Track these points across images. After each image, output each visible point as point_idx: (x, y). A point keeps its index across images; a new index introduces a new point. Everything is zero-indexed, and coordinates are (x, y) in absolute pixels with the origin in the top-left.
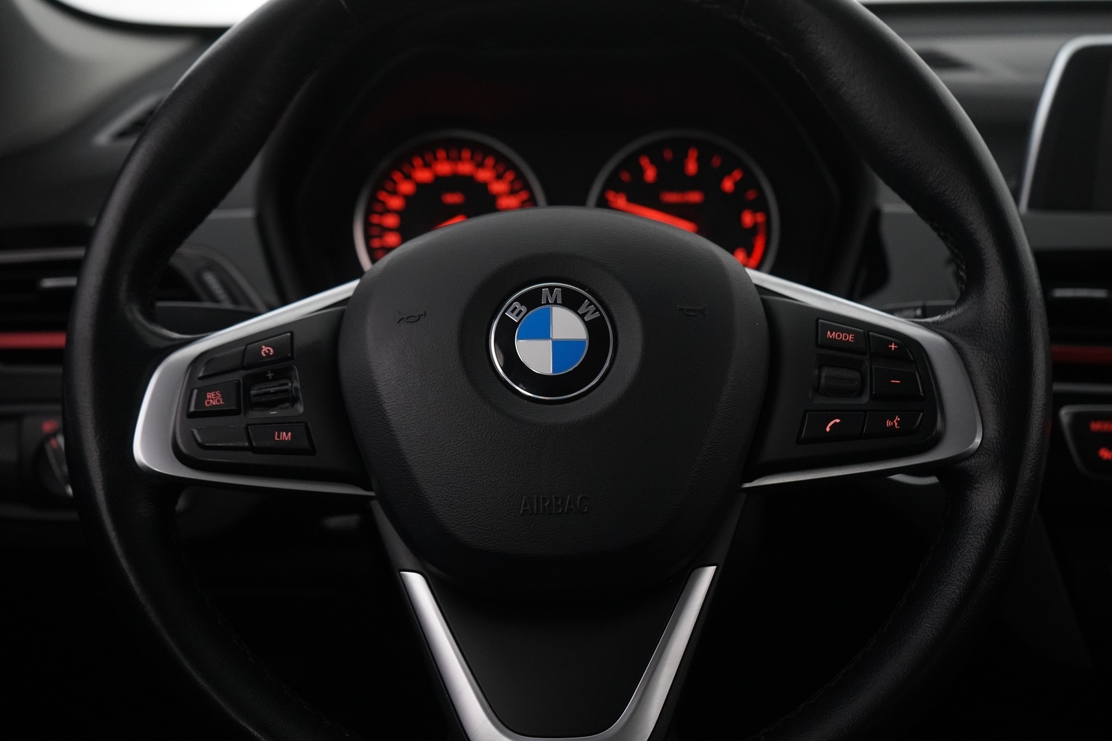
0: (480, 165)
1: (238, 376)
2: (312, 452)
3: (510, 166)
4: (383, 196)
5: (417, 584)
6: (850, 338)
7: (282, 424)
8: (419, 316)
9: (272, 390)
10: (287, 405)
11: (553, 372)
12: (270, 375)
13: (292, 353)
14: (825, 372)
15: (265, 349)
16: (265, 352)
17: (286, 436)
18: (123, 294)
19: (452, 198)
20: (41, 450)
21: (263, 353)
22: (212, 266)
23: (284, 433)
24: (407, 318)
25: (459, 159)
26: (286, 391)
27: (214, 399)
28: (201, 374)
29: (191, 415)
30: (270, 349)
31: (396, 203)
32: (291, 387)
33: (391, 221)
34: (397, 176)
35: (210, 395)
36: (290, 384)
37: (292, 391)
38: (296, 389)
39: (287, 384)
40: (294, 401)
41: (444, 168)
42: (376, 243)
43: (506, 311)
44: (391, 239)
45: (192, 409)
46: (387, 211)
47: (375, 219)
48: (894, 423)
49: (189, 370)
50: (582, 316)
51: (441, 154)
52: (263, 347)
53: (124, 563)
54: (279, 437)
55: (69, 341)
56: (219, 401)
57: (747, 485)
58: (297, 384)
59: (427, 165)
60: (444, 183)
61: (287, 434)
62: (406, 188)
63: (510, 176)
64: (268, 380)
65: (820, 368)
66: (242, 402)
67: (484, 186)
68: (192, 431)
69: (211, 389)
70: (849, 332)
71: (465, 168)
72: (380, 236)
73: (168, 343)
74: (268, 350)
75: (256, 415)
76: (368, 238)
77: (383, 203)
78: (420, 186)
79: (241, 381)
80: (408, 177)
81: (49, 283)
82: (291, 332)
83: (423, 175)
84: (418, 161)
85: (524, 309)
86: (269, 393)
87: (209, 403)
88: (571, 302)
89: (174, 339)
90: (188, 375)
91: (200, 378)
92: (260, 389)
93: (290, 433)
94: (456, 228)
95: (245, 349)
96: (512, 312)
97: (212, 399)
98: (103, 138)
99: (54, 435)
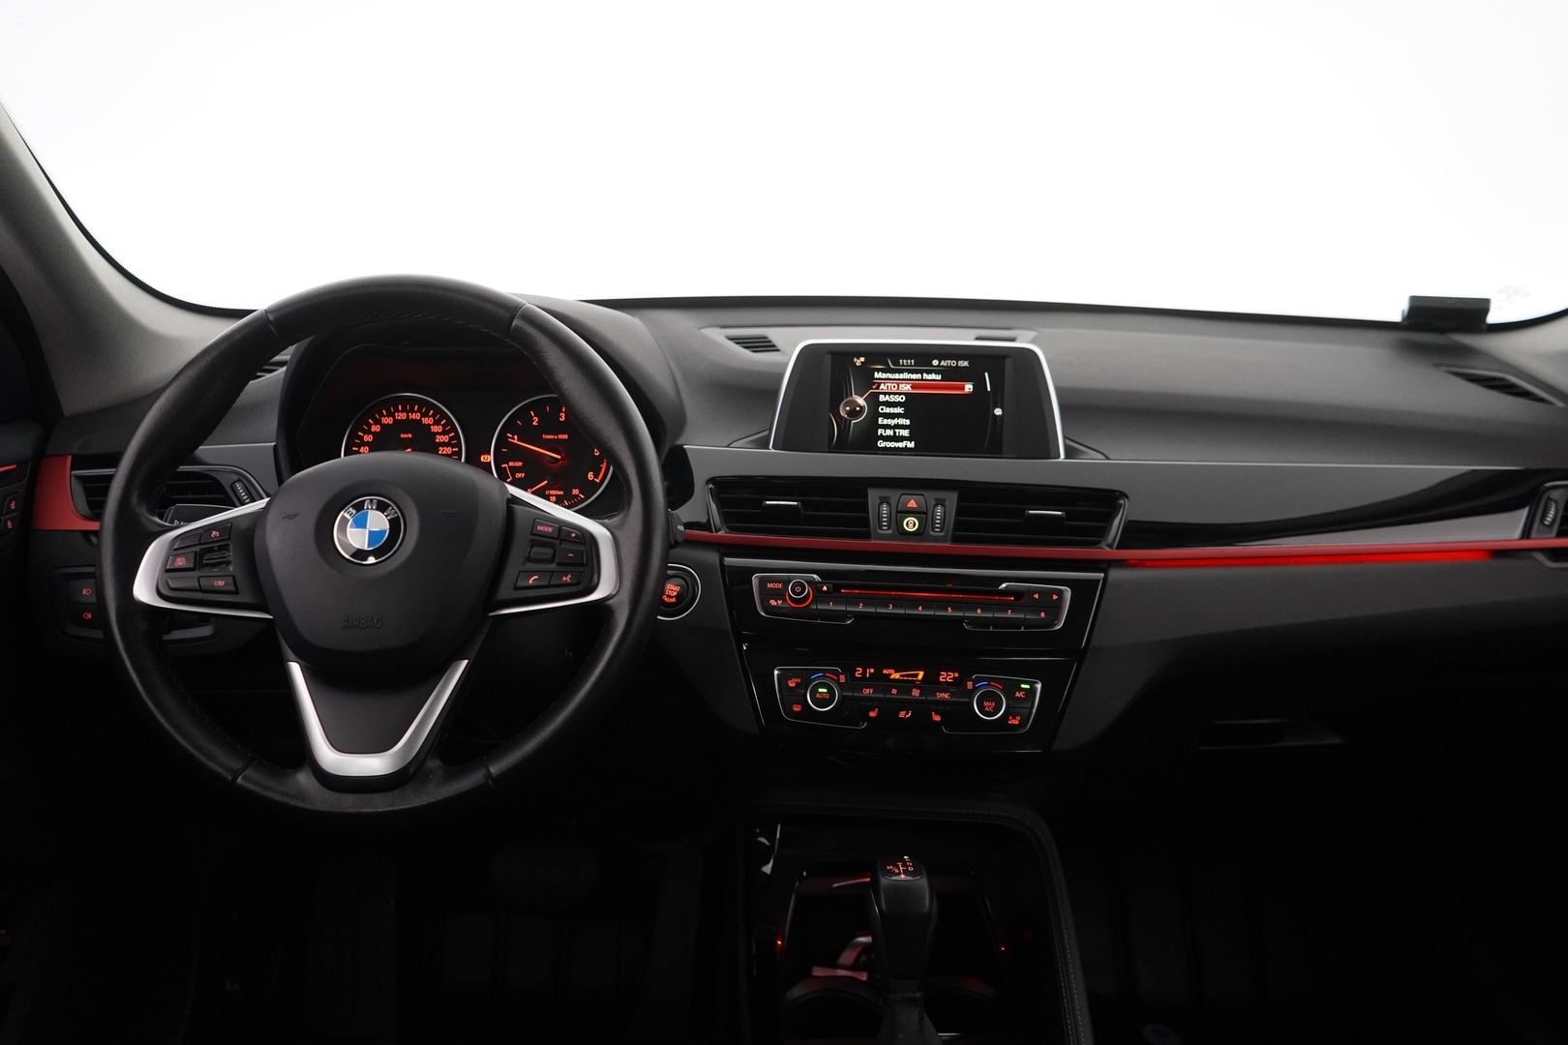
0: (425, 415)
1: (197, 549)
2: (236, 592)
3: (444, 416)
5: (295, 669)
6: (550, 530)
7: (219, 576)
8: (295, 515)
9: (216, 557)
10: (224, 566)
11: (369, 547)
12: (216, 548)
13: (230, 535)
14: (535, 549)
17: (221, 583)
18: (134, 500)
21: (213, 535)
22: (242, 479)
24: (288, 516)
25: (411, 411)
26: (225, 558)
27: (181, 562)
28: (175, 547)
29: (167, 571)
34: (371, 420)
35: (179, 559)
36: (227, 554)
37: (228, 558)
38: (231, 557)
39: (225, 554)
40: (228, 563)
41: (401, 416)
45: (168, 568)
46: (363, 443)
47: (356, 448)
48: (567, 579)
50: (387, 516)
51: (399, 407)
52: (214, 532)
54: (217, 584)
55: (101, 527)
56: (184, 563)
57: (491, 614)
58: (231, 554)
59: (390, 415)
60: (407, 425)
63: (443, 421)
64: (214, 551)
65: (532, 547)
66: (199, 563)
68: (167, 580)
69: (179, 555)
70: (550, 526)
71: (415, 416)
73: (160, 529)
74: (216, 533)
75: (205, 571)
77: (361, 438)
79: (199, 552)
80: (377, 422)
82: (231, 523)
83: (387, 421)
84: (385, 412)
85: (354, 512)
86: (214, 559)
87: (178, 564)
88: (382, 507)
89: (165, 526)
91: (175, 550)
92: (209, 557)
93: (224, 582)
94: (407, 458)
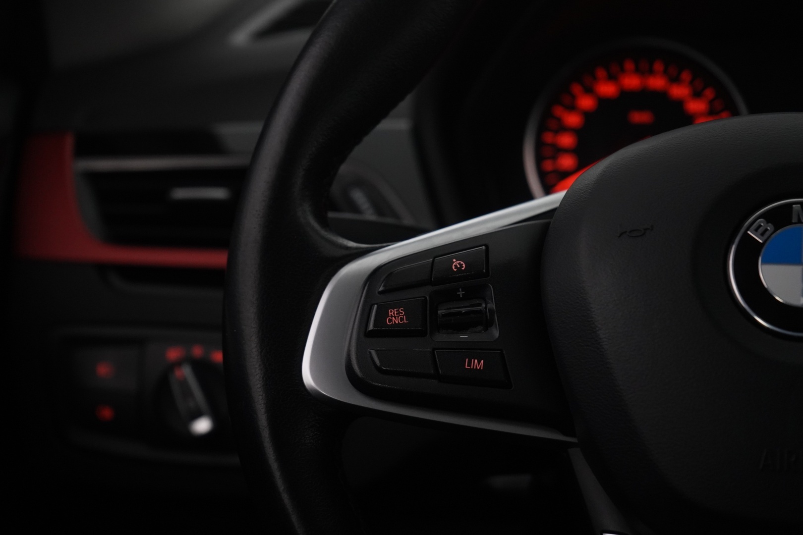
0: (675, 80)
1: (425, 292)
2: (507, 384)
3: (711, 80)
4: (558, 111)
7: (473, 350)
8: (646, 230)
9: (463, 310)
10: (479, 328)
12: (461, 293)
13: (487, 270)
15: (456, 262)
16: (456, 266)
19: (640, 117)
20: (164, 382)
21: (453, 267)
23: (476, 361)
24: (630, 232)
25: (651, 72)
26: (480, 312)
28: (381, 289)
29: (369, 334)
30: (462, 263)
31: (573, 120)
32: (486, 308)
33: (567, 140)
34: (576, 89)
35: (391, 312)
36: (484, 305)
37: (486, 313)
38: (491, 310)
39: (480, 305)
40: (488, 324)
41: (632, 82)
42: (548, 166)
43: (748, 229)
44: (567, 162)
45: (371, 327)
46: (562, 129)
47: (548, 137)
49: (368, 283)
51: (629, 65)
52: (454, 260)
53: (286, 498)
54: (469, 365)
56: (402, 319)
58: (492, 305)
59: (612, 78)
60: (631, 99)
61: (479, 363)
62: (586, 103)
63: (709, 93)
64: (458, 299)
66: (428, 322)
67: (679, 104)
68: (370, 352)
69: (393, 305)
71: (657, 83)
72: (554, 158)
73: (345, 252)
74: (459, 264)
75: (442, 338)
76: (539, 160)
77: (559, 120)
78: (603, 102)
79: (428, 298)
80: (589, 90)
81: (181, 193)
82: (486, 246)
83: (607, 89)
84: (601, 73)
85: (770, 228)
86: (460, 313)
87: (390, 321)
89: (347, 248)
90: (366, 288)
91: (380, 293)
92: (448, 309)
93: (482, 361)
95: (433, 261)
96: (756, 230)
97: (395, 317)
98: (241, 37)
99: (178, 364)
